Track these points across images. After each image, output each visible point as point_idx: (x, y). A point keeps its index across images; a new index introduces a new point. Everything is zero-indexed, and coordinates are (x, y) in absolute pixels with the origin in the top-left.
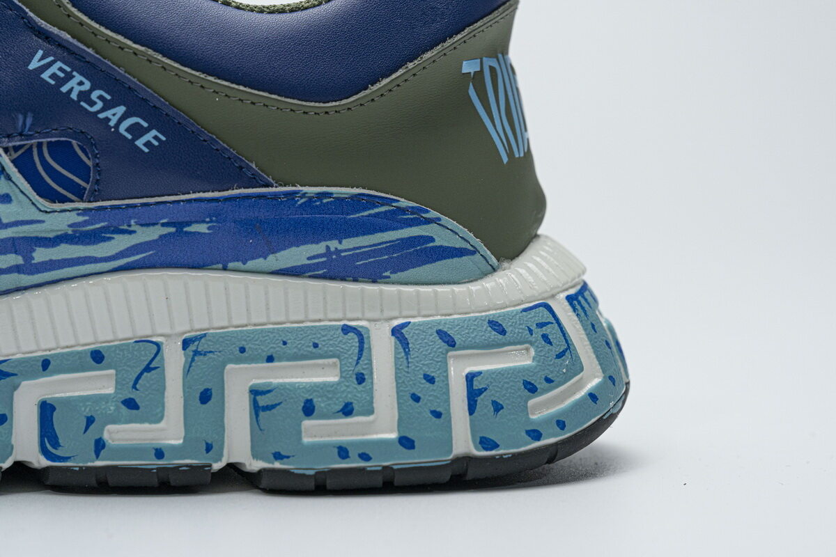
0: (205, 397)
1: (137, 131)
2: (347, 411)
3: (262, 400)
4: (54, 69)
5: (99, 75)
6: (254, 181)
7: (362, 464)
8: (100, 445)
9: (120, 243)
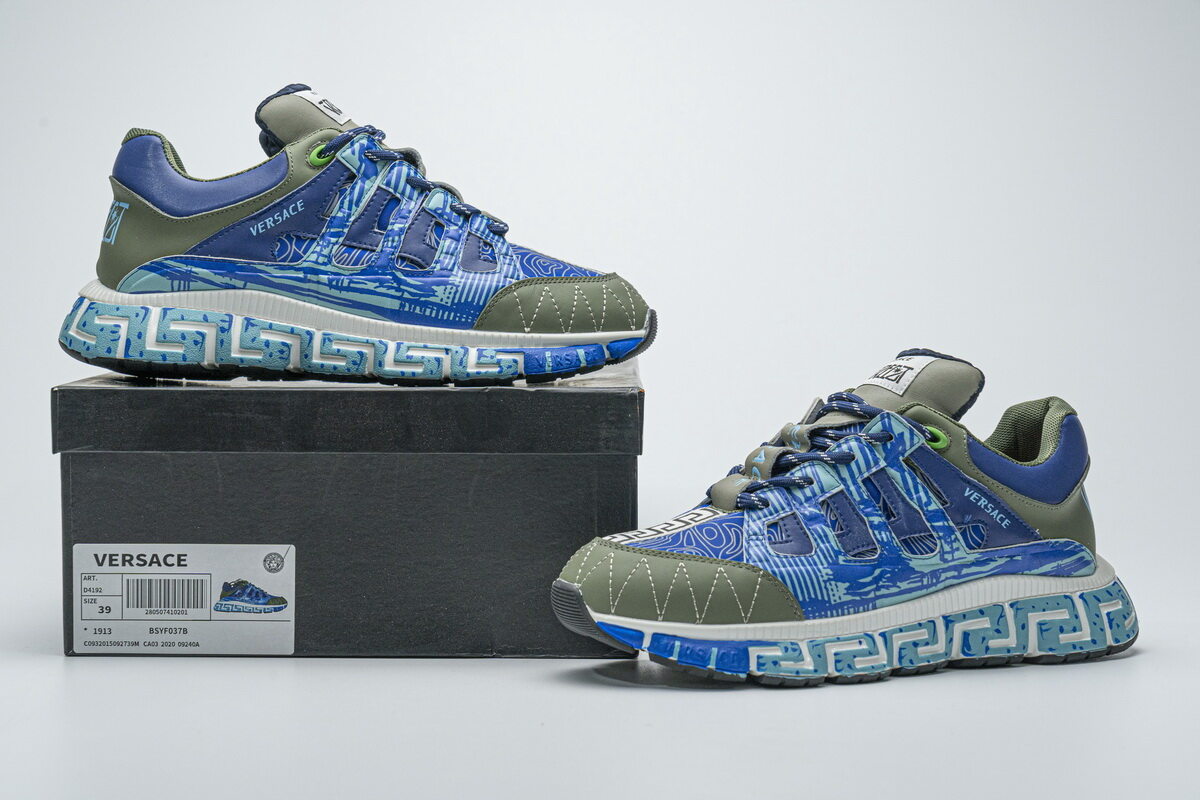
0: (1023, 627)
1: (1002, 520)
2: (1074, 630)
3: (1044, 627)
4: (974, 496)
5: (990, 499)
6: (1036, 538)
7: (1080, 651)
8: (987, 649)
9: (993, 565)
